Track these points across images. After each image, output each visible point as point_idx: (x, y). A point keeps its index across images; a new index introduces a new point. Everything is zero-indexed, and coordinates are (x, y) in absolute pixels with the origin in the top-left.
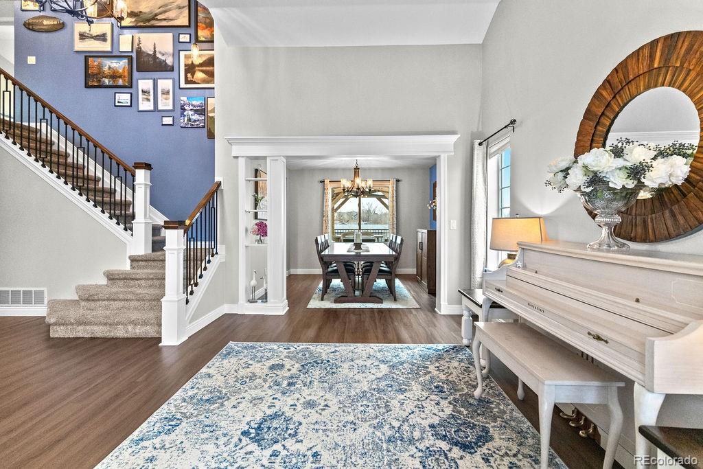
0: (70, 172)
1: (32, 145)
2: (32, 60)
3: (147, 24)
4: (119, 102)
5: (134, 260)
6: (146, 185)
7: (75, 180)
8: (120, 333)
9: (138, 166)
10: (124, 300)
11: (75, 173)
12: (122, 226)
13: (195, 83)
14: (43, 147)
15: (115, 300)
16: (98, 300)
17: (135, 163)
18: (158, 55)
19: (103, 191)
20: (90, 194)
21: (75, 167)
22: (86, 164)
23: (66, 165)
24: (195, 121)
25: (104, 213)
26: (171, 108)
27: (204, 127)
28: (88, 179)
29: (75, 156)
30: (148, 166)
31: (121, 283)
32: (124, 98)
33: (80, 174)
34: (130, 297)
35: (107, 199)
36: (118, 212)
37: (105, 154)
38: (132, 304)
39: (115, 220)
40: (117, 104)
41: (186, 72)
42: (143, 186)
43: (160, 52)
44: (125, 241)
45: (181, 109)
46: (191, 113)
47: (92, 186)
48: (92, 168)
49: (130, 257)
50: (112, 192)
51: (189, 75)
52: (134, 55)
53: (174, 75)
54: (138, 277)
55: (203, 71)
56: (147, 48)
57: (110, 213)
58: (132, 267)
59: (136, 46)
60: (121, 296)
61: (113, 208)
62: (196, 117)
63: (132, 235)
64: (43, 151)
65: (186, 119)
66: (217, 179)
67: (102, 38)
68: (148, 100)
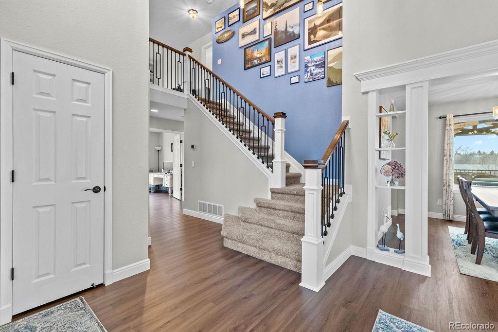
0: (235, 127)
1: (218, 112)
2: (219, 62)
3: (282, 8)
4: (263, 74)
5: (274, 192)
6: (282, 130)
7: (238, 132)
8: (266, 257)
9: (276, 115)
10: (268, 227)
11: (238, 128)
12: (265, 164)
13: (317, 41)
14: (223, 113)
15: (262, 225)
16: (251, 223)
17: (275, 114)
18: (289, 29)
19: (254, 139)
20: (246, 141)
21: (238, 124)
22: (244, 122)
23: (234, 123)
24: (316, 75)
25: (254, 154)
26: (297, 69)
27: (324, 78)
28: (245, 132)
29: (239, 117)
30: (283, 115)
31: (265, 210)
32: (266, 70)
33: (241, 128)
34: (272, 225)
35: (256, 145)
36: (263, 154)
37: (255, 110)
38: (274, 231)
39: (261, 160)
40: (262, 76)
41: (310, 34)
42: (280, 132)
43: (290, 27)
44: (267, 176)
45: (305, 67)
46: (313, 68)
47: (247, 136)
48: (247, 124)
49: (271, 189)
50: (259, 140)
51: (312, 37)
52: (272, 36)
53: (300, 41)
54: (277, 207)
55: (324, 29)
56: (281, 28)
57: (258, 155)
58: (272, 198)
59: (274, 29)
60: (266, 223)
61: (260, 150)
62: (318, 70)
63: (272, 172)
64: (222, 115)
65: (309, 74)
66: (344, 119)
67: (253, 32)
68: (281, 67)
